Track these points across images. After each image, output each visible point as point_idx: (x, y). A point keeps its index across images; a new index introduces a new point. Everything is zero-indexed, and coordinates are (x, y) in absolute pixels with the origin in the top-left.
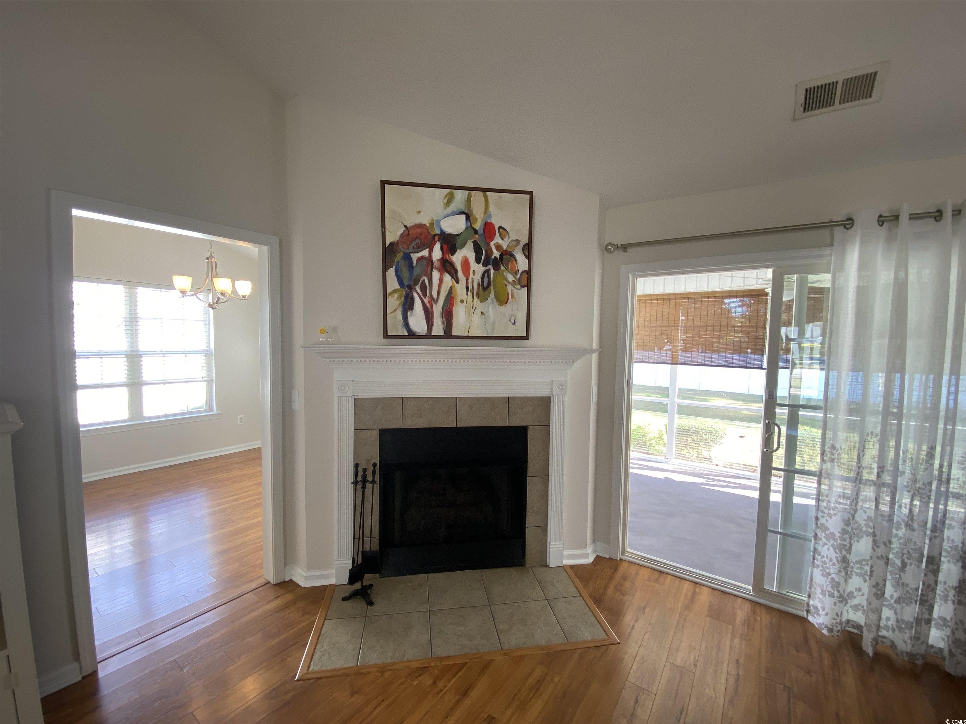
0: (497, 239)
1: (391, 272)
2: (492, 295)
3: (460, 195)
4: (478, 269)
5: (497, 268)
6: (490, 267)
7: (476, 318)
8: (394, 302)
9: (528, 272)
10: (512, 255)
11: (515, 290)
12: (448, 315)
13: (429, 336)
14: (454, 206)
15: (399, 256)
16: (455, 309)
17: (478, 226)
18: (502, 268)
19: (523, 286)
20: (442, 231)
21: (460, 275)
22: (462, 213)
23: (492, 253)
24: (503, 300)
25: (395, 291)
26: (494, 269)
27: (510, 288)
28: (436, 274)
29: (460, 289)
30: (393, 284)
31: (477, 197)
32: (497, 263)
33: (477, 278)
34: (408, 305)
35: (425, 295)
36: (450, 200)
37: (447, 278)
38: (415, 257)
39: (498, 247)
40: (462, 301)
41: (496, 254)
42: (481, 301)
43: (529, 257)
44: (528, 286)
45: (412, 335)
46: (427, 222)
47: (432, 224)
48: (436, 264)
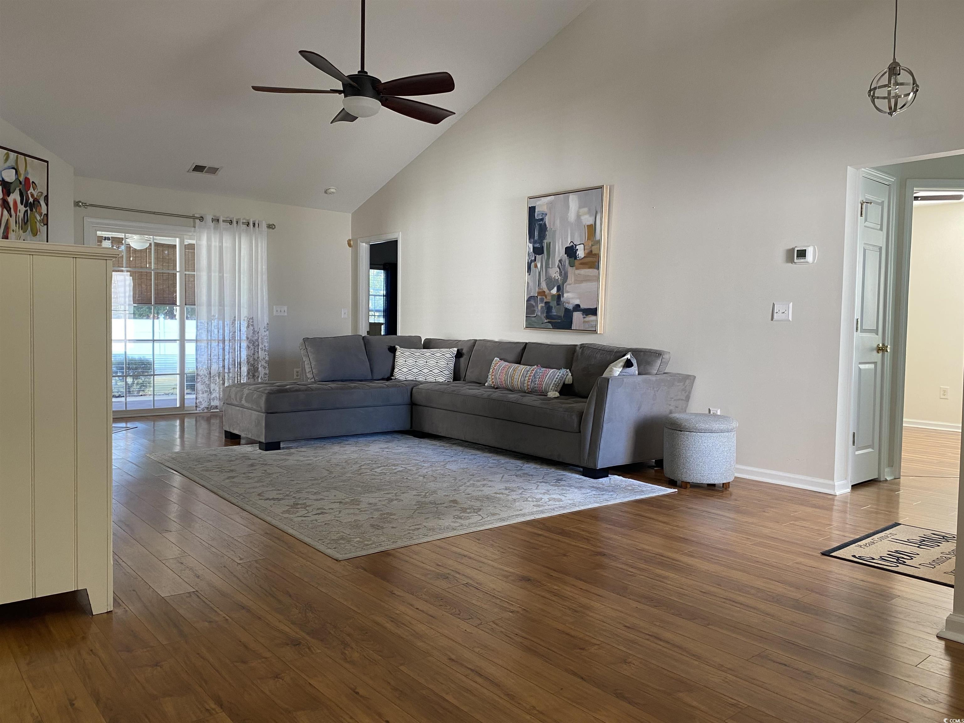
0: (31, 190)
2: (29, 228)
3: (12, 155)
4: (22, 208)
6: (28, 208)
9: (47, 215)
10: (39, 202)
11: (41, 227)
14: (9, 164)
16: (9, 236)
17: (22, 179)
18: (34, 210)
19: (45, 225)
20: (3, 179)
21: (12, 211)
22: (13, 168)
23: (29, 198)
24: (34, 233)
26: (30, 210)
27: (38, 225)
29: (12, 221)
31: (21, 159)
32: (31, 206)
33: (21, 215)
36: (7, 158)
37: (6, 213)
39: (32, 196)
40: (14, 231)
41: (31, 199)
42: (23, 232)
43: (47, 205)
44: (47, 224)
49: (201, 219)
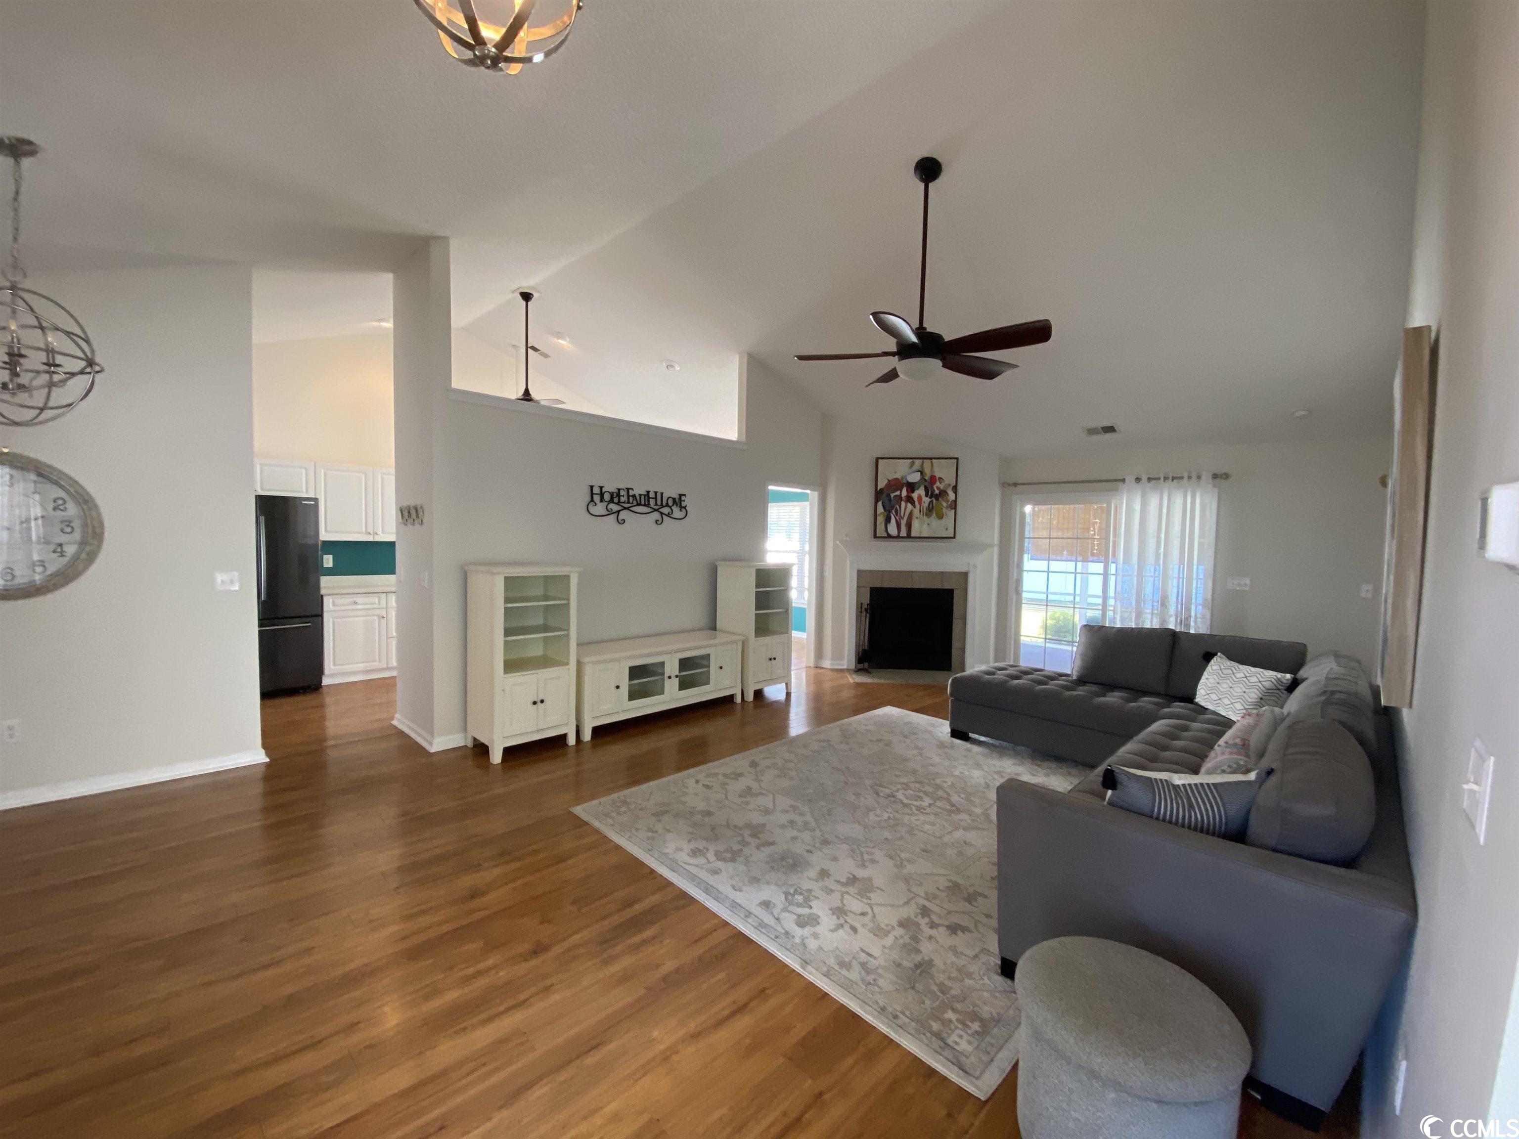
0: (938, 484)
1: (880, 504)
2: (934, 514)
3: (918, 463)
4: (926, 500)
5: (937, 499)
6: (933, 499)
7: (925, 526)
8: (881, 520)
9: (955, 501)
10: (947, 493)
11: (947, 511)
12: (909, 526)
13: (898, 537)
14: (915, 468)
15: (884, 496)
16: (913, 522)
17: (927, 478)
18: (940, 499)
19: (952, 509)
20: (908, 482)
21: (917, 503)
22: (919, 471)
23: (934, 490)
24: (940, 517)
25: (881, 513)
27: (944, 510)
28: (903, 504)
29: (916, 512)
30: (880, 509)
31: (927, 463)
32: (937, 497)
33: (926, 505)
34: (888, 520)
35: (897, 515)
36: (912, 465)
37: (909, 505)
38: (892, 495)
39: (938, 488)
40: (917, 518)
41: (937, 492)
42: (928, 518)
43: (956, 493)
44: (955, 508)
45: (889, 536)
46: (900, 478)
47: (902, 478)
48: (903, 498)
49: (1123, 480)
